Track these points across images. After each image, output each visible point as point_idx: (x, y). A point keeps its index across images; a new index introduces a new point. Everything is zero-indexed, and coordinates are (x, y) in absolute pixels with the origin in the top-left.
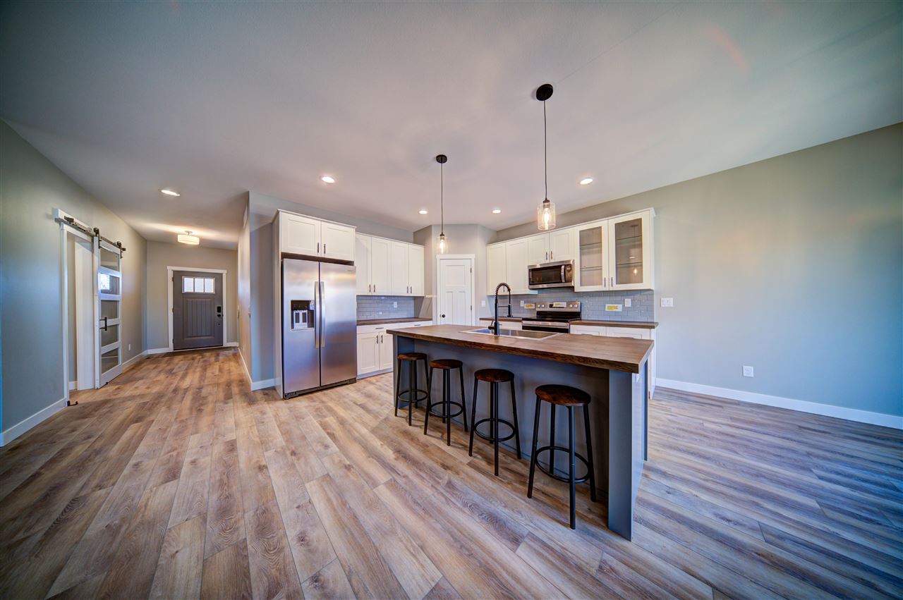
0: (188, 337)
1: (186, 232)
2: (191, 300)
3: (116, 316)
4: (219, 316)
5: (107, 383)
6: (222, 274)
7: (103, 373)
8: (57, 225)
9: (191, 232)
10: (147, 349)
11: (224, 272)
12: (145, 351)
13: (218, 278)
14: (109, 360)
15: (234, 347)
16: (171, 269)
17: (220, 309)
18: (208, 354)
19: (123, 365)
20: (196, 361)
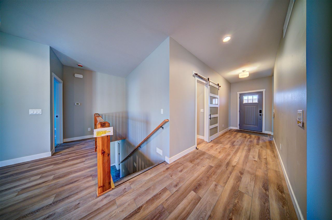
0: (245, 124)
1: (243, 71)
2: (246, 107)
3: (217, 113)
4: (260, 115)
5: (212, 141)
6: (262, 92)
7: (210, 136)
8: (194, 77)
9: (245, 71)
10: (230, 126)
11: (264, 90)
12: (230, 127)
13: (260, 94)
14: (213, 131)
15: (270, 135)
16: (238, 93)
17: (261, 112)
18: (253, 136)
19: (219, 133)
20: (247, 139)
